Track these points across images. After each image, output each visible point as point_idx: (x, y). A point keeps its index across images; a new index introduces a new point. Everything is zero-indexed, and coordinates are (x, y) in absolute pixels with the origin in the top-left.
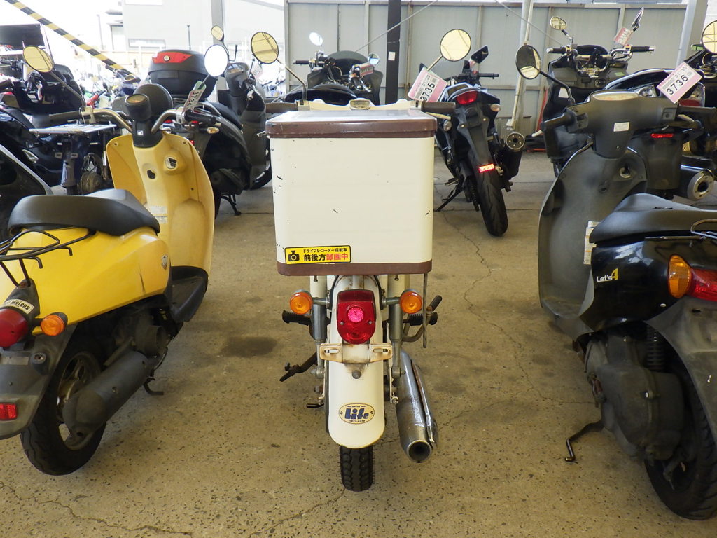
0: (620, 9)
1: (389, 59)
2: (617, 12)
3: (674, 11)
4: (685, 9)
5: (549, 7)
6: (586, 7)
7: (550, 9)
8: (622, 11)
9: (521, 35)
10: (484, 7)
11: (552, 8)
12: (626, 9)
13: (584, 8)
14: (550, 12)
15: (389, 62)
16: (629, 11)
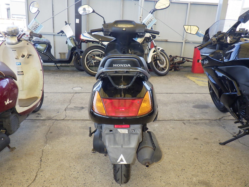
0: (188, 4)
1: (76, 22)
2: (187, 5)
3: (213, 6)
4: (218, 5)
7: (155, 2)
9: (139, 13)
12: (191, 4)
15: (76, 24)
16: (192, 5)
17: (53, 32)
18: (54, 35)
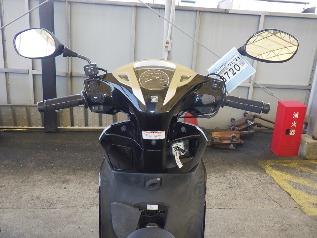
0: (260, 16)
2: (258, 17)
3: (307, 20)
5: (197, 11)
6: (229, 12)
7: (198, 12)
8: (262, 18)
9: (165, 33)
10: (138, 7)
11: (200, 11)
12: (265, 16)
13: (228, 13)
14: (198, 15)
16: (268, 18)
17: (5, 67)
18: (6, 73)
